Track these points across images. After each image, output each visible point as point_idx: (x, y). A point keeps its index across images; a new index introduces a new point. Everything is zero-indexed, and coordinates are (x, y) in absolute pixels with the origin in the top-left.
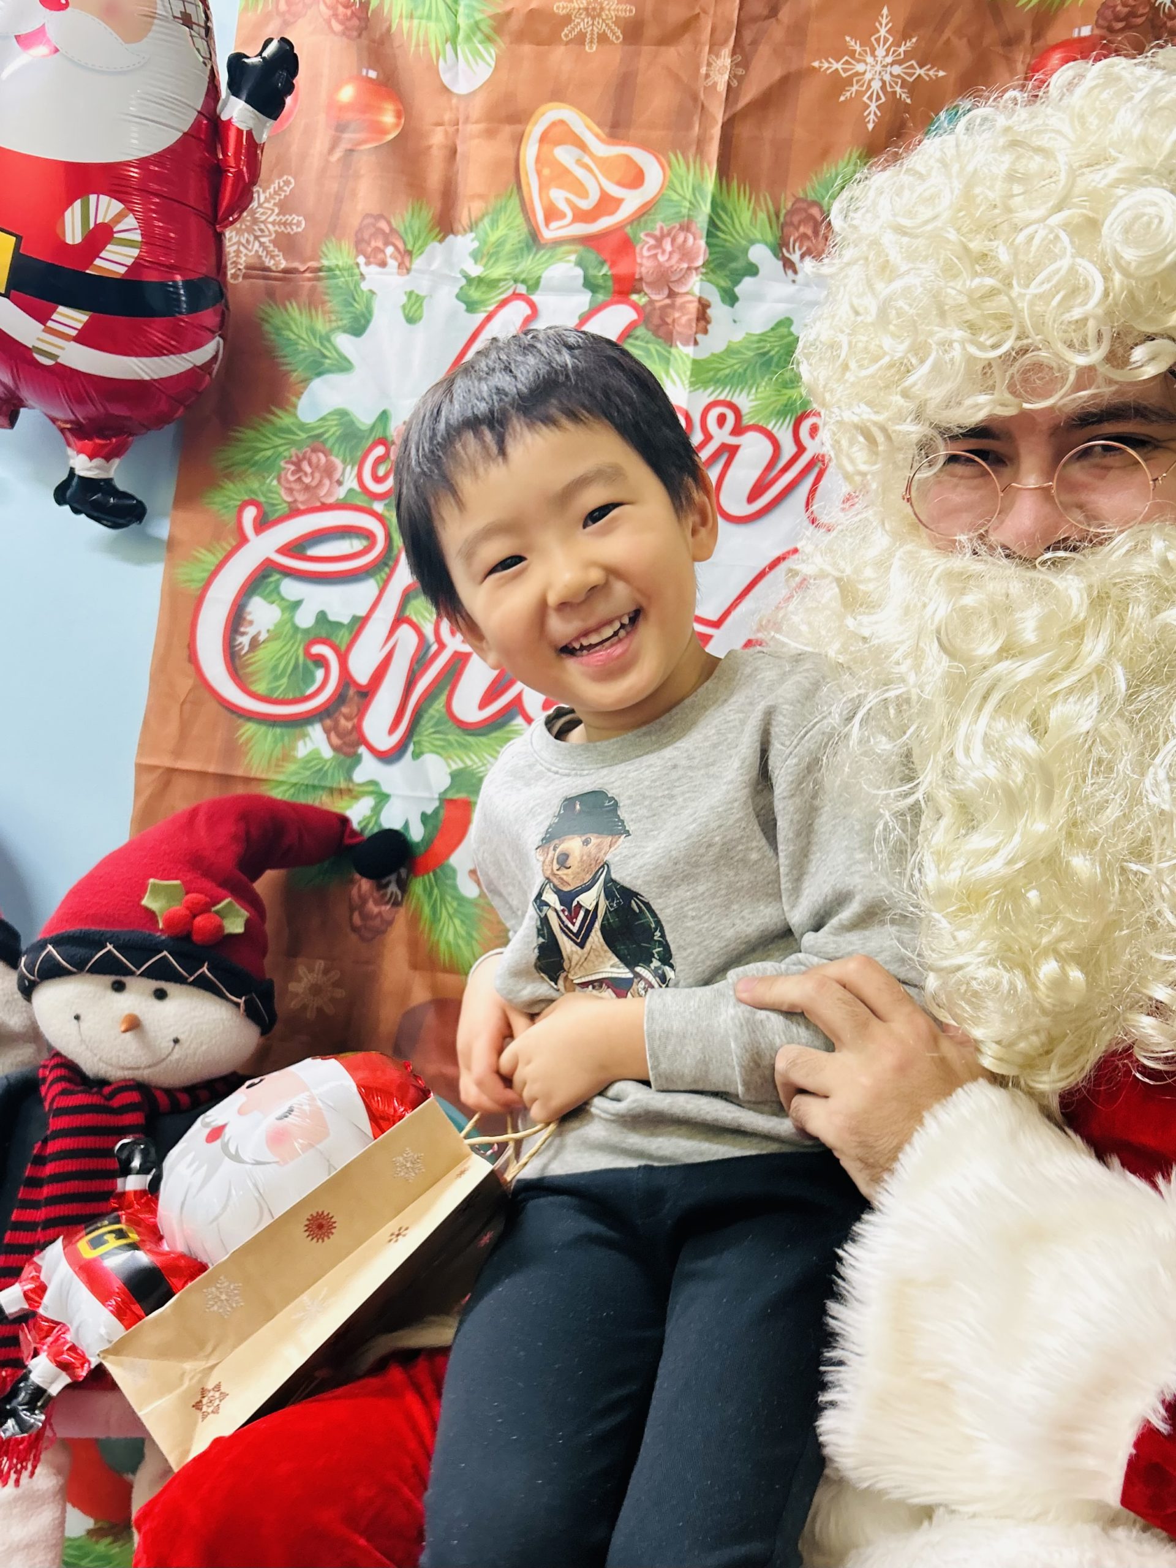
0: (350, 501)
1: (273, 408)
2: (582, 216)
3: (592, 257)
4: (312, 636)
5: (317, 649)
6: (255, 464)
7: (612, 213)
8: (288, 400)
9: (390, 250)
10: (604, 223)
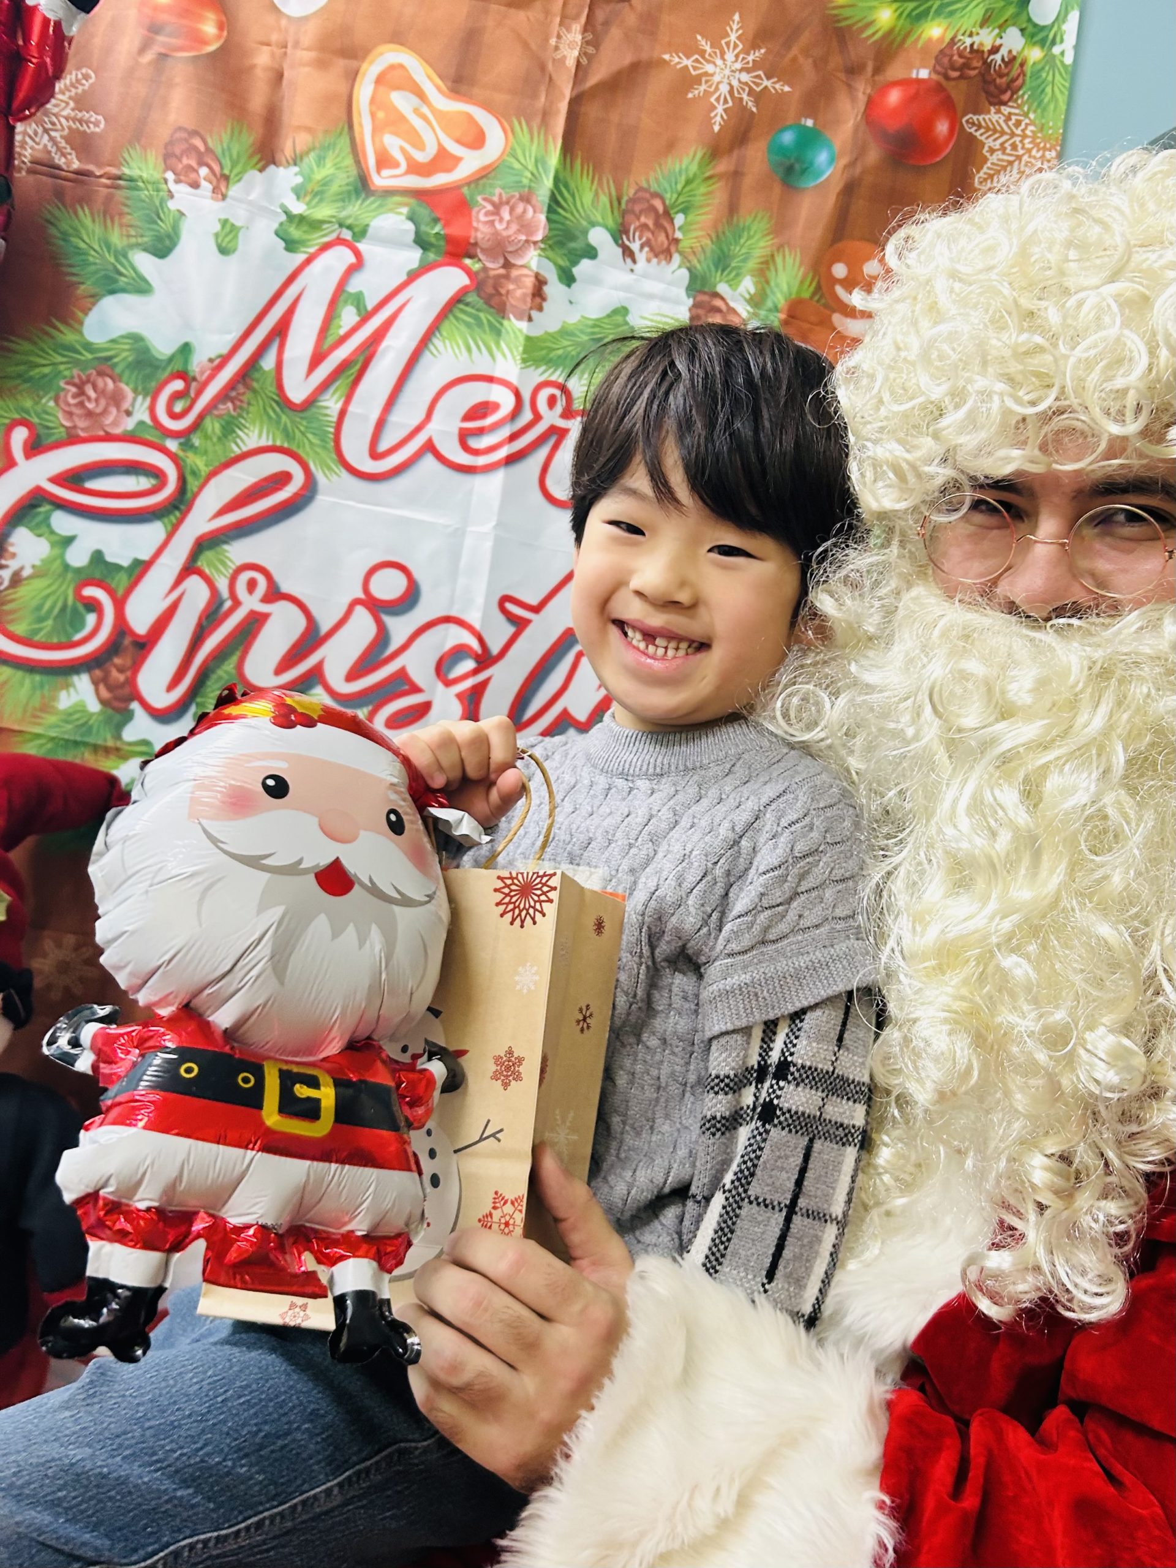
0: (138, 434)
1: (54, 321)
2: (416, 168)
3: (424, 212)
4: (83, 576)
5: (90, 591)
6: (29, 380)
7: (449, 170)
8: (73, 316)
9: (204, 171)
10: (439, 180)
